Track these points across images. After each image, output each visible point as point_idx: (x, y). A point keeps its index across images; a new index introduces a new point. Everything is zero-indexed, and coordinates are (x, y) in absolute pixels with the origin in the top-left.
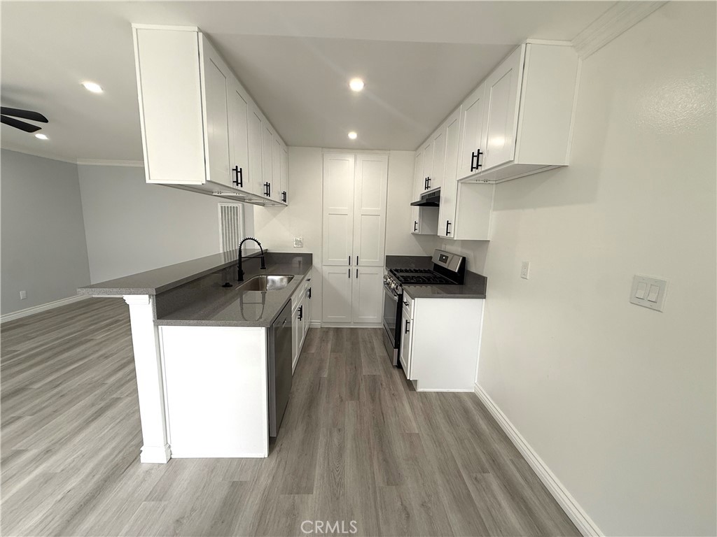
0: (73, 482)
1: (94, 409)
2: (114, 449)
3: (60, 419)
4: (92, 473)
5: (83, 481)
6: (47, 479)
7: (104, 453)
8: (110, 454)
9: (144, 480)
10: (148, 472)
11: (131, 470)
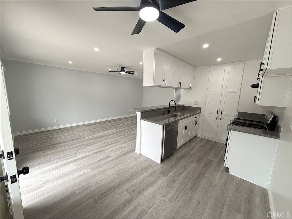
0: (125, 150)
1: (132, 139)
2: (132, 147)
3: (127, 138)
4: (127, 150)
5: (126, 150)
6: (122, 147)
7: (131, 147)
8: (131, 148)
9: (134, 155)
10: (136, 154)
11: (133, 152)
